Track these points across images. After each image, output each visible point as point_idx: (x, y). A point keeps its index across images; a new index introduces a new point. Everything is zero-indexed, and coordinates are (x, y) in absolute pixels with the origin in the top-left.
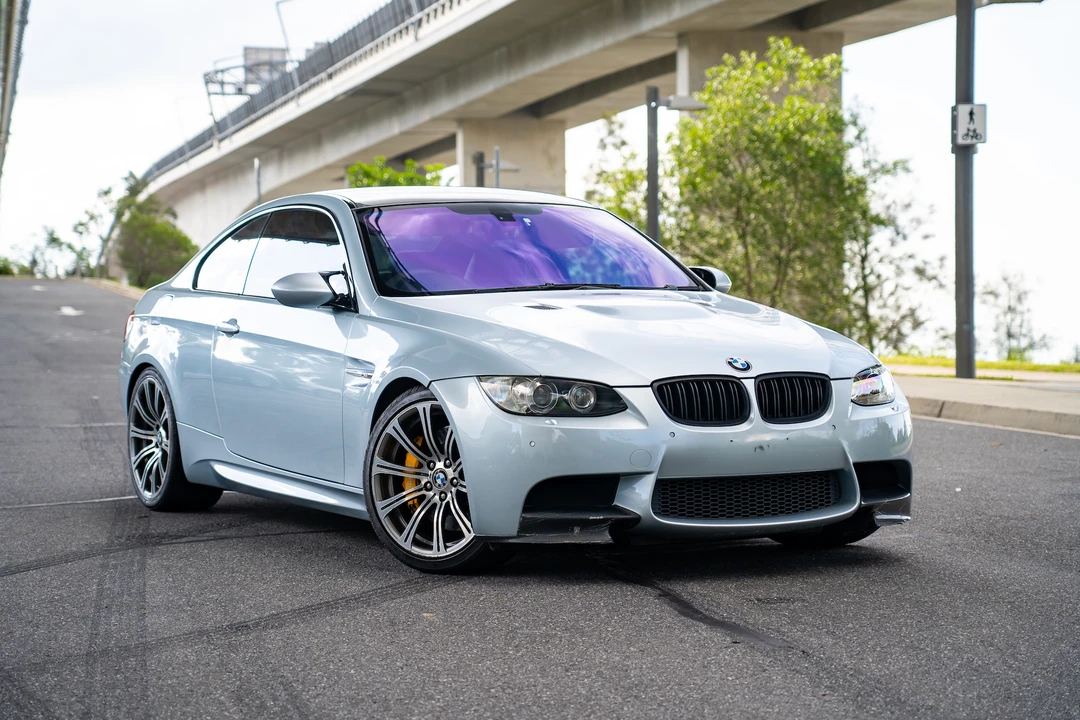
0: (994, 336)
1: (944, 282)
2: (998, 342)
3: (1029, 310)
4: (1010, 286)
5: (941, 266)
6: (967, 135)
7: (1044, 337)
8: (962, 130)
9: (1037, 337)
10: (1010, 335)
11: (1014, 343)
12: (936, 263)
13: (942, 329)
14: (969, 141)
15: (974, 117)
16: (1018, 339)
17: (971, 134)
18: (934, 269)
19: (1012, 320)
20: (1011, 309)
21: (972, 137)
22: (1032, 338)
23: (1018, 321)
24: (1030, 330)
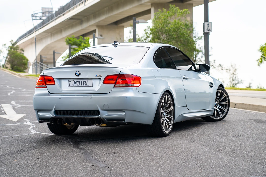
0: (229, 80)
1: (215, 67)
2: (231, 82)
3: (237, 74)
4: (233, 68)
5: (214, 63)
6: (207, 30)
7: (242, 80)
8: (206, 29)
9: (240, 80)
10: (233, 80)
11: (234, 82)
15: (209, 25)
16: (235, 81)
17: (208, 30)
19: (233, 76)
20: (233, 73)
21: (208, 31)
22: (238, 81)
23: (235, 77)
24: (238, 79)
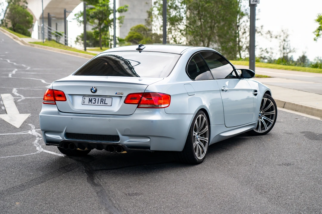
0: (279, 49)
1: (263, 33)
2: (281, 51)
3: (289, 41)
4: (284, 33)
5: (262, 28)
7: (294, 49)
9: (292, 49)
10: (284, 49)
11: (285, 51)
12: (260, 28)
13: (261, 48)
14: (254, 3)
18: (259, 29)
19: (284, 44)
20: (284, 40)
22: (290, 49)
23: (286, 44)
24: (290, 47)
